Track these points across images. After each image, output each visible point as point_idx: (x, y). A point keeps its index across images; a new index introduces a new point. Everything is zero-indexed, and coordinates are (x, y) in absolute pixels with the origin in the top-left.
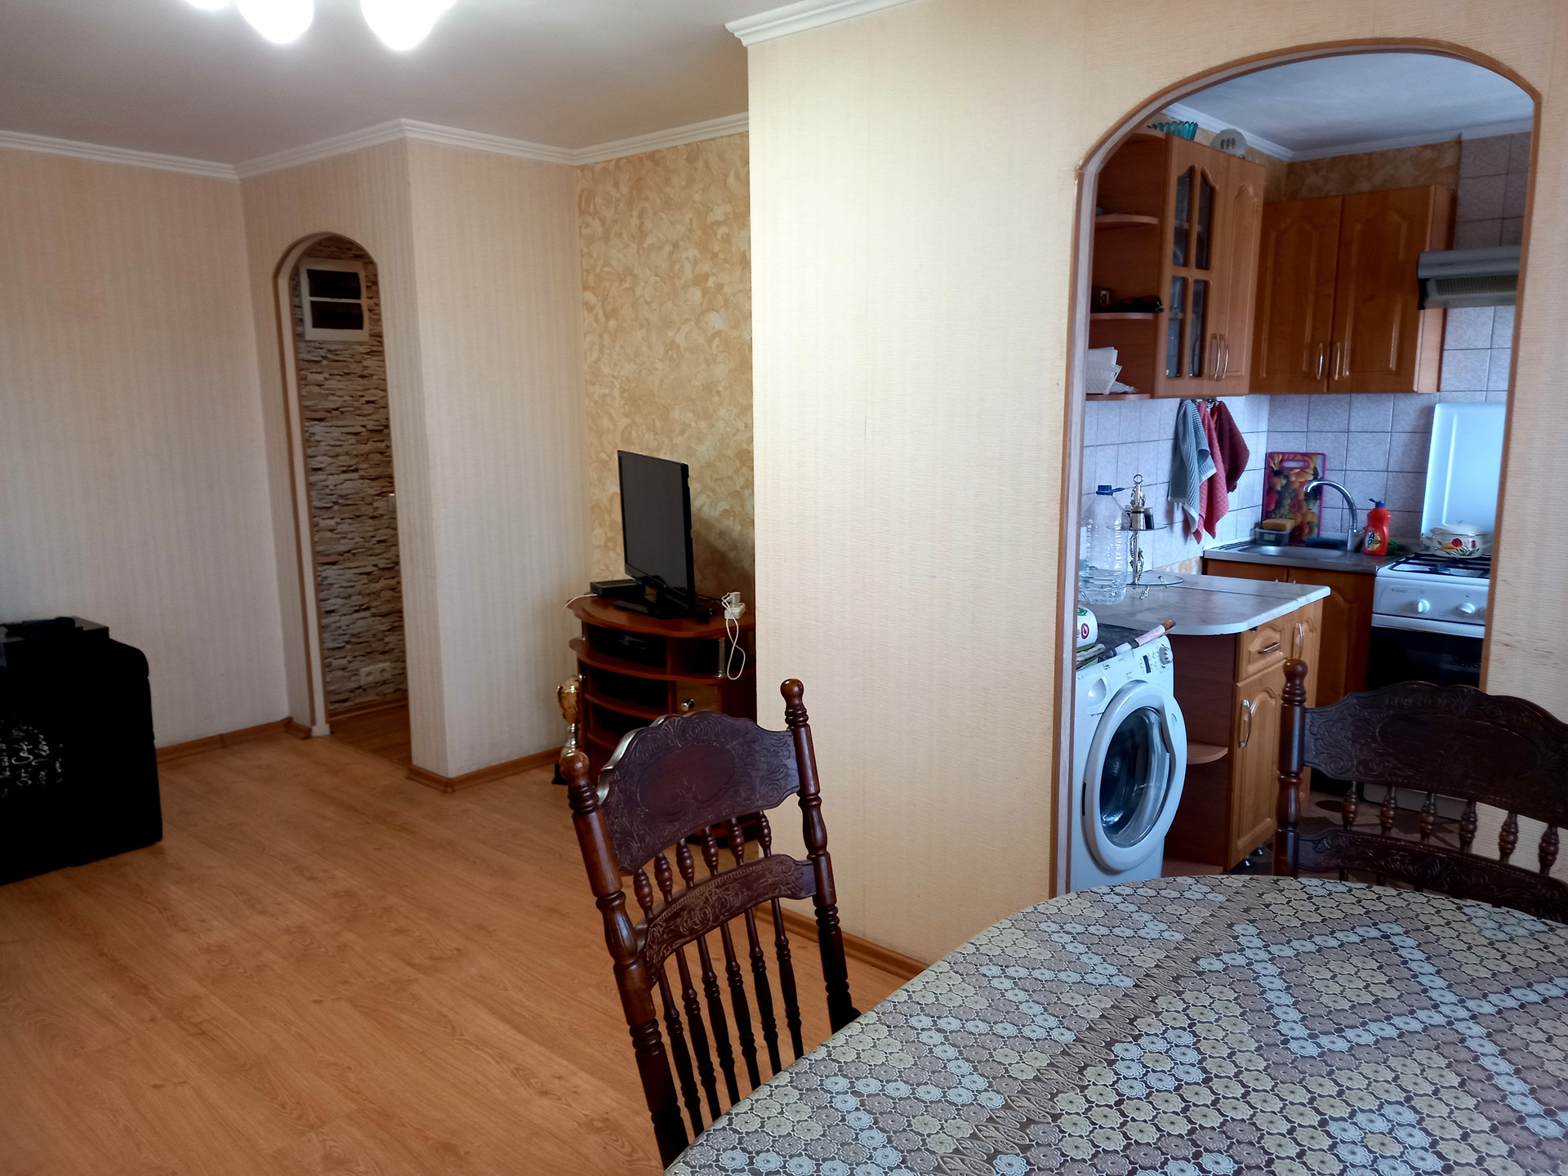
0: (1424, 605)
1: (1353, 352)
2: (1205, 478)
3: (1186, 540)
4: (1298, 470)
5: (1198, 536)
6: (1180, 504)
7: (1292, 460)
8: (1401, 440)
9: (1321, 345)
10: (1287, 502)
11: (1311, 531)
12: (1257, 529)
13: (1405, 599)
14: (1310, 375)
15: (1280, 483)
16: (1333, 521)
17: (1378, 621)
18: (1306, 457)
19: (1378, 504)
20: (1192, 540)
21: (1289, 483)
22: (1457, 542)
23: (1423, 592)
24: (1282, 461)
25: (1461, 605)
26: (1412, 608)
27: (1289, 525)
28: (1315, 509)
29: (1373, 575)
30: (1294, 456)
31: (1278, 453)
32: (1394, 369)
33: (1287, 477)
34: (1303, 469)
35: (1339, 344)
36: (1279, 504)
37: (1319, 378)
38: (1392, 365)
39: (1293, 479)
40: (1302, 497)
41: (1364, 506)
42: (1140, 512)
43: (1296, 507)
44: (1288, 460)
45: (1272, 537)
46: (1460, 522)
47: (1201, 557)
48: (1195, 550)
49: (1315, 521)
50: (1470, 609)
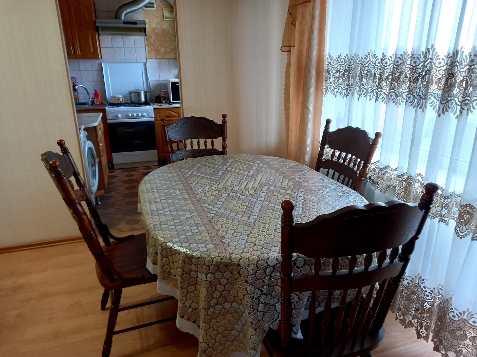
0: (120, 116)
1: (80, 47)
8: (95, 73)
9: (71, 44)
11: (76, 101)
13: (115, 115)
14: (69, 53)
16: (83, 97)
17: (109, 122)
19: (96, 91)
22: (119, 99)
23: (119, 112)
25: (128, 114)
26: (117, 117)
29: (105, 110)
32: (93, 52)
35: (76, 44)
37: (72, 54)
41: (92, 92)
46: (117, 94)
49: (77, 98)
50: (130, 115)
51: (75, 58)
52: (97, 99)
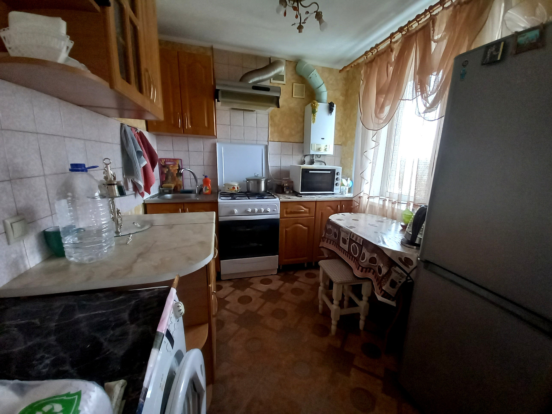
0: (236, 211)
1: (191, 118)
2: (142, 166)
3: (136, 197)
4: (172, 165)
5: (142, 195)
6: (130, 179)
7: (169, 161)
8: (207, 154)
10: (170, 177)
11: (180, 187)
12: (161, 188)
13: (229, 210)
14: (176, 125)
15: (166, 171)
16: (188, 184)
17: (221, 219)
18: (174, 160)
19: (206, 177)
20: (139, 197)
21: (169, 170)
22: (234, 188)
23: (235, 206)
24: (165, 162)
25: (247, 210)
26: (232, 213)
27: (173, 186)
28: (181, 180)
29: (216, 202)
30: (170, 160)
31: (163, 159)
32: (207, 126)
33: (168, 168)
34: (174, 165)
35: (185, 114)
36: (167, 178)
37: (180, 128)
38: (206, 125)
39: (171, 168)
40: (175, 175)
41: (200, 177)
42: (114, 184)
43: (173, 179)
44: (167, 161)
45: (168, 191)
47: (143, 203)
48: (139, 201)
49: (182, 184)
50: (250, 210)
51: (183, 133)
52: (206, 187)
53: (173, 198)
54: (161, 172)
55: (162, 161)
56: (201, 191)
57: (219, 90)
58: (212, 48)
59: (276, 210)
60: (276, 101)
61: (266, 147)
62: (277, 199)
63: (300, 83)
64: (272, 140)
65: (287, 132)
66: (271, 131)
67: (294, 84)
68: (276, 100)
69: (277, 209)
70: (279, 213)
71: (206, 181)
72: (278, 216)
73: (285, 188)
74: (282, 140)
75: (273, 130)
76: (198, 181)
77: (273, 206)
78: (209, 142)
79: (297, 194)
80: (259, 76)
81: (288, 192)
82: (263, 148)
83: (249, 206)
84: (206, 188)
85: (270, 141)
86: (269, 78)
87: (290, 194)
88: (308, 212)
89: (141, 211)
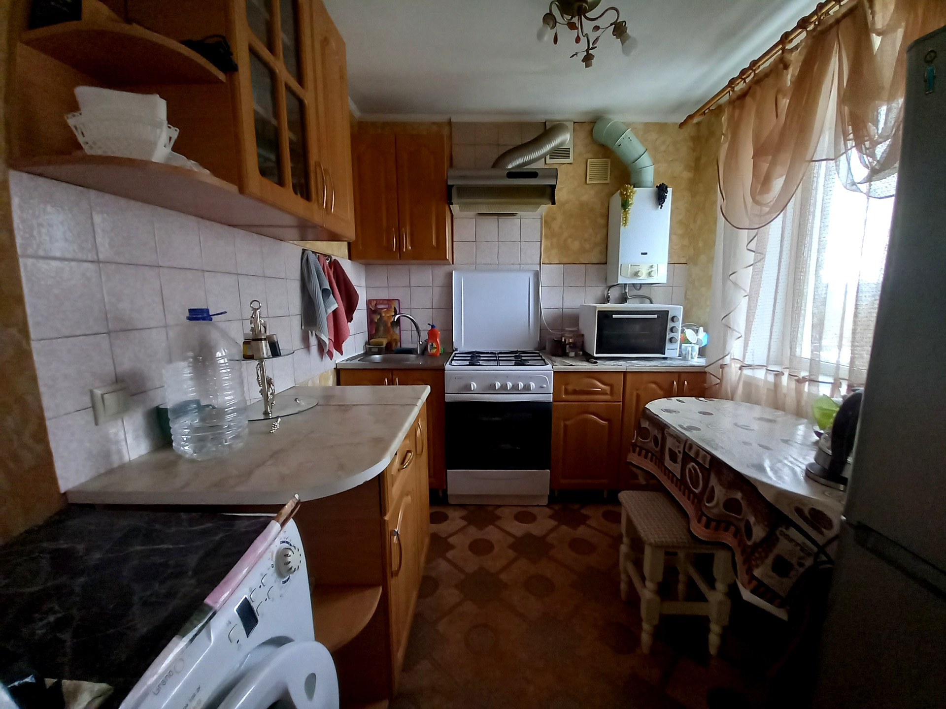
0: (474, 385)
1: (412, 235)
2: (330, 311)
3: (322, 359)
4: (386, 310)
5: (331, 355)
6: (314, 332)
7: (382, 304)
8: (437, 290)
9: (393, 229)
10: (382, 328)
11: (396, 344)
12: (367, 346)
13: (463, 383)
14: (389, 248)
15: (376, 318)
16: (408, 338)
17: (449, 398)
18: (389, 302)
19: (433, 327)
20: (327, 358)
21: (381, 316)
23: (473, 377)
24: (376, 304)
25: (493, 383)
26: (467, 388)
27: (385, 342)
28: (397, 332)
29: (443, 370)
30: (383, 301)
31: (374, 300)
33: (380, 314)
34: (388, 309)
35: (403, 229)
36: (377, 330)
37: (394, 250)
38: (434, 243)
39: (384, 315)
40: (389, 325)
41: (425, 328)
42: (261, 340)
43: (387, 331)
44: (380, 304)
45: (376, 350)
47: (335, 368)
48: (329, 365)
49: (398, 338)
50: (498, 385)
51: (399, 259)
52: (432, 343)
53: (384, 361)
54: (369, 321)
55: (371, 304)
56: (424, 350)
57: (452, 186)
58: (450, 123)
59: (545, 386)
60: (548, 193)
61: (537, 275)
62: (549, 366)
63: (601, 157)
64: (547, 261)
65: (575, 245)
66: (546, 246)
67: (589, 160)
68: (549, 191)
69: (547, 385)
70: (552, 392)
71: (432, 334)
72: (550, 398)
73: (567, 346)
74: (565, 260)
75: (549, 244)
76: (422, 333)
77: (540, 380)
78: (440, 271)
79: (588, 358)
80: (522, 156)
81: (572, 354)
82: (531, 276)
83: (497, 377)
84: (432, 345)
85: (543, 264)
86: (544, 156)
87: (577, 357)
88: (608, 392)
89: (331, 381)
